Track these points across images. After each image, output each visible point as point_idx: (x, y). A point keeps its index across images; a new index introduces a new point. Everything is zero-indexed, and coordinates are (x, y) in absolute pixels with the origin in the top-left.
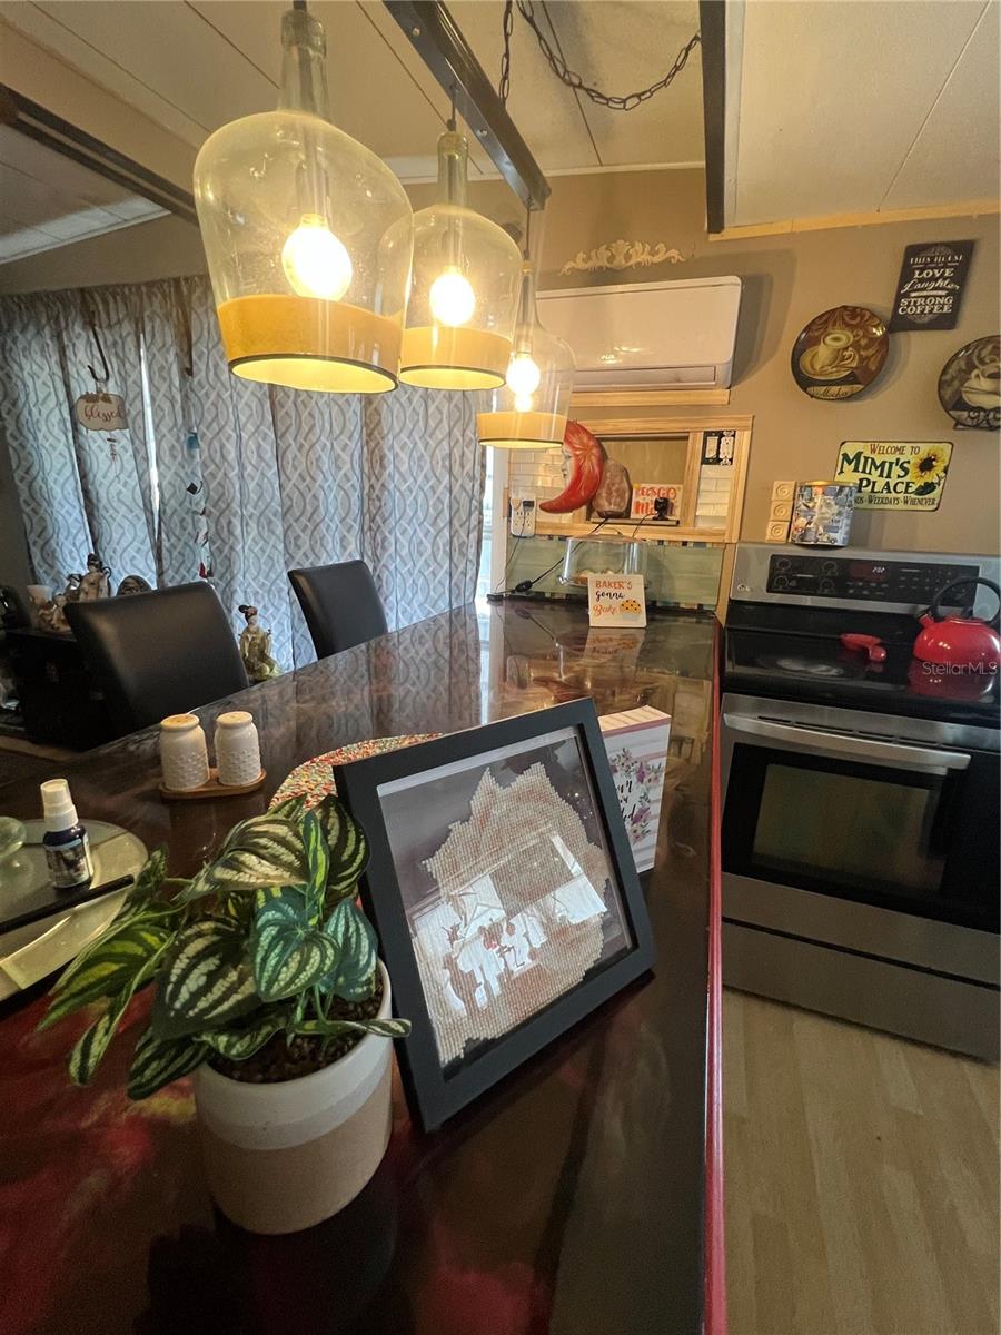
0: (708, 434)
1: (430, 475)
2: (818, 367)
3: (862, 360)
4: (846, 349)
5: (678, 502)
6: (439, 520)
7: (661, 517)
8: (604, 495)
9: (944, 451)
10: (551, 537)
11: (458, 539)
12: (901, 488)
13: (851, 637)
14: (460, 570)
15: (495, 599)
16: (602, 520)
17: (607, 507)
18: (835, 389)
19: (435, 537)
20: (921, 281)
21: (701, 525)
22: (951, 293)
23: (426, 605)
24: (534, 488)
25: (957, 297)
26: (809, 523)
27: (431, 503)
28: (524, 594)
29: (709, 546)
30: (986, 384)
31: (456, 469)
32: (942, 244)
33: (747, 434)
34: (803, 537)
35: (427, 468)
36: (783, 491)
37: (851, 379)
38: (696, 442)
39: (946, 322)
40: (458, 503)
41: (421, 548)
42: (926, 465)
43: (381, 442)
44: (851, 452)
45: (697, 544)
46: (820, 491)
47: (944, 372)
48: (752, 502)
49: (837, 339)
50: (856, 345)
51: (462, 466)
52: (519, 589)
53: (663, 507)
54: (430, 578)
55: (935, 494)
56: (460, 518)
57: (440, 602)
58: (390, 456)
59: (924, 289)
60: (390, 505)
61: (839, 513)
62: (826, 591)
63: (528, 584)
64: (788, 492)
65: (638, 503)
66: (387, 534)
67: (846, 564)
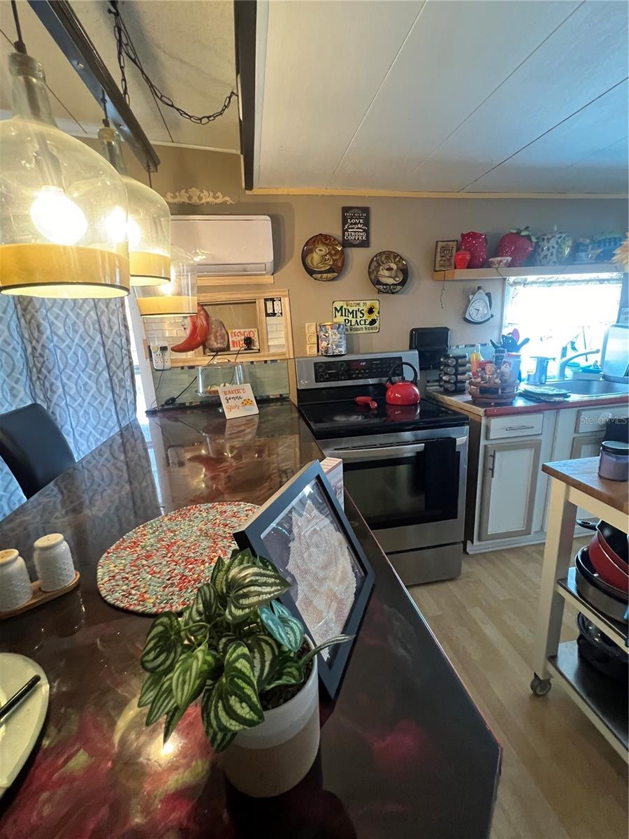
0: (266, 300)
1: (85, 335)
2: (315, 264)
3: (334, 261)
4: (326, 255)
5: (256, 339)
6: (98, 366)
7: (249, 348)
8: (213, 338)
9: (376, 304)
10: (182, 368)
11: (117, 378)
12: (363, 322)
13: (358, 399)
14: (122, 399)
15: (151, 413)
16: (214, 353)
17: (216, 345)
18: (325, 275)
19: (97, 379)
20: (352, 224)
21: (272, 351)
22: (364, 230)
23: (99, 427)
24: (165, 338)
25: (367, 232)
26: (328, 344)
27: (89, 355)
28: (171, 406)
29: (278, 361)
30: (387, 273)
31: (106, 330)
32: (356, 208)
33: (287, 299)
34: (326, 351)
35: (81, 330)
36: (311, 328)
37: (331, 270)
38: (260, 304)
39: (365, 244)
40: (112, 353)
41: (87, 387)
42: (371, 311)
43: (36, 314)
44: (338, 304)
45: (272, 361)
46: (329, 327)
47: (369, 267)
48: (297, 336)
49: (321, 250)
50: (330, 253)
51: (111, 328)
52: (167, 403)
53: (249, 342)
54: (99, 407)
55: (377, 325)
56: (116, 362)
57: (110, 422)
58: (45, 324)
59: (353, 228)
60: (52, 359)
61: (341, 338)
62: (343, 378)
63: (173, 400)
64: (313, 329)
65: (233, 342)
66: (54, 381)
67: (349, 362)
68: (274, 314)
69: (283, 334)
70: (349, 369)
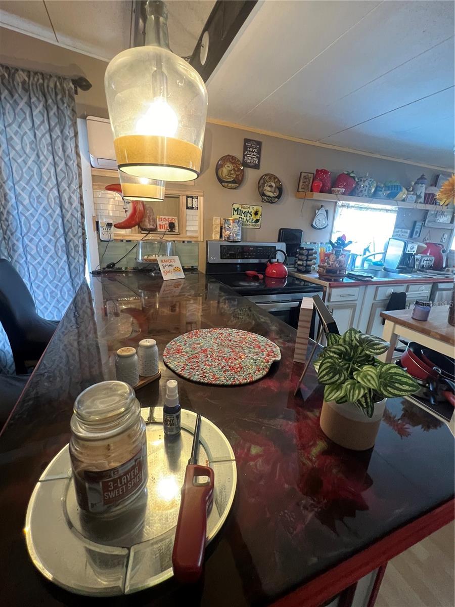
0: (188, 197)
2: (224, 176)
3: (237, 175)
4: (231, 171)
5: (176, 224)
7: (171, 231)
8: (147, 221)
9: (260, 209)
10: (122, 241)
12: (250, 220)
15: (95, 274)
16: (147, 232)
17: (149, 226)
18: (230, 185)
20: (250, 151)
21: (189, 234)
22: (257, 157)
24: (109, 217)
25: (259, 158)
26: (230, 233)
28: (111, 269)
29: (193, 242)
30: (269, 189)
32: (253, 140)
33: (202, 198)
34: (229, 238)
36: (217, 221)
37: (234, 182)
38: (183, 199)
39: (257, 167)
41: (47, 249)
42: (256, 213)
44: (236, 206)
46: (232, 221)
47: (259, 184)
48: (207, 225)
49: (228, 167)
50: (234, 169)
52: (108, 267)
53: (172, 226)
55: (259, 223)
59: (251, 154)
61: (239, 230)
63: (114, 264)
65: (160, 225)
67: (243, 247)
68: (192, 208)
69: (197, 223)
70: (243, 252)
